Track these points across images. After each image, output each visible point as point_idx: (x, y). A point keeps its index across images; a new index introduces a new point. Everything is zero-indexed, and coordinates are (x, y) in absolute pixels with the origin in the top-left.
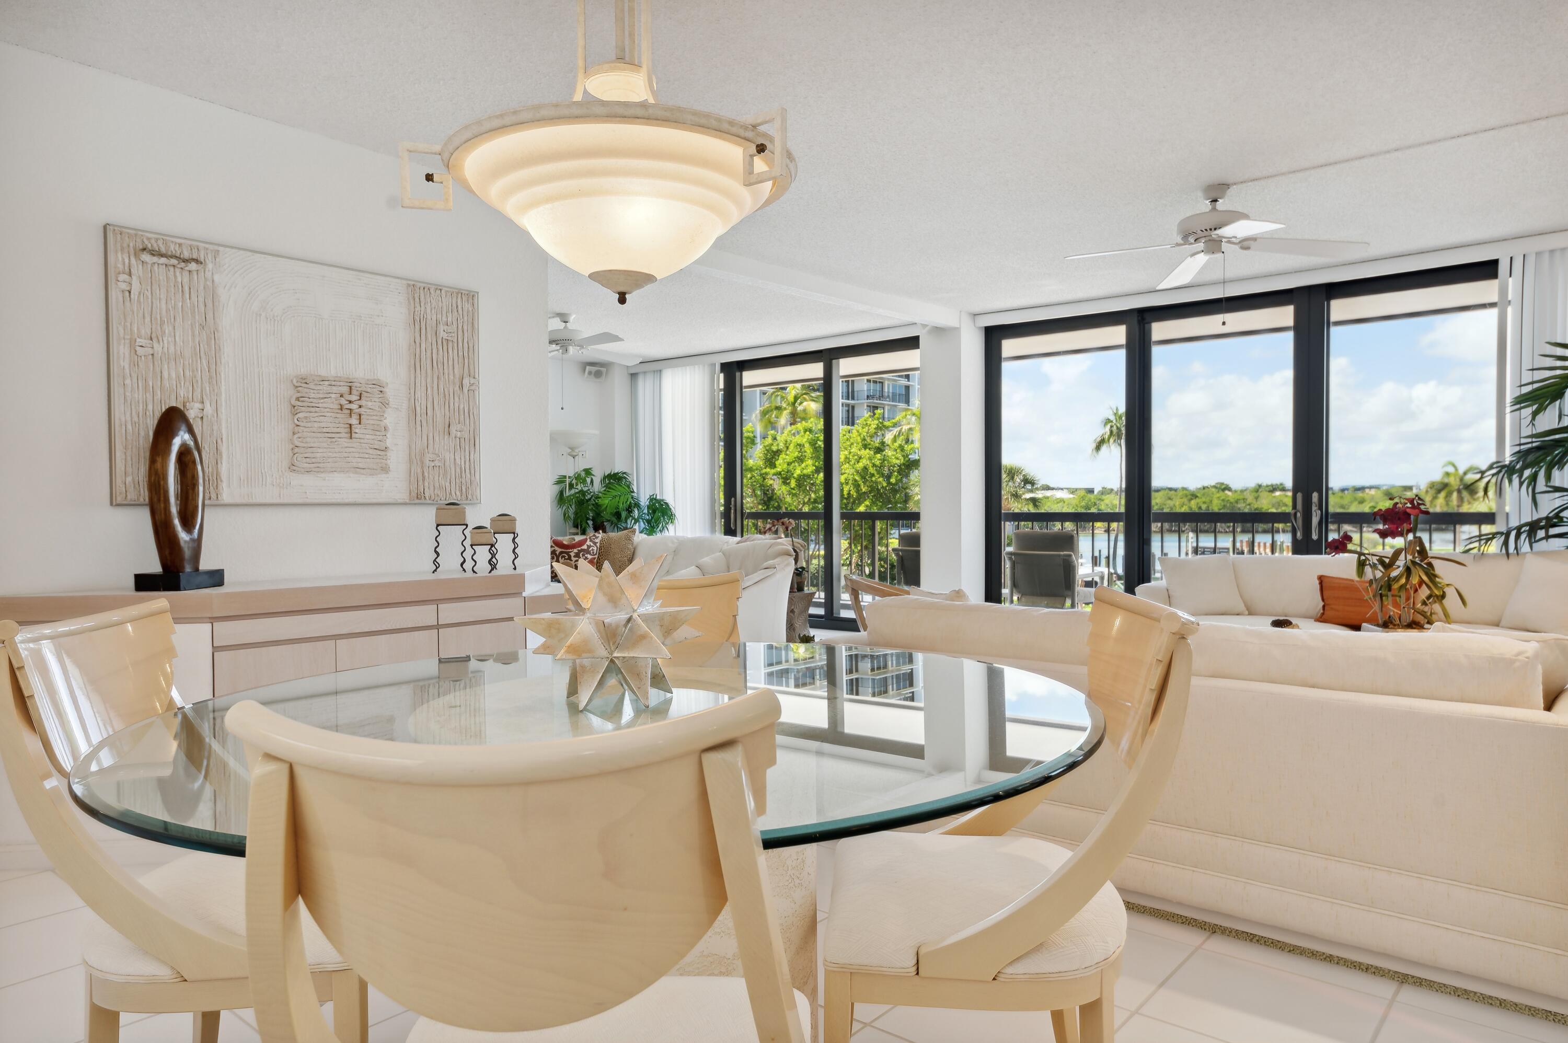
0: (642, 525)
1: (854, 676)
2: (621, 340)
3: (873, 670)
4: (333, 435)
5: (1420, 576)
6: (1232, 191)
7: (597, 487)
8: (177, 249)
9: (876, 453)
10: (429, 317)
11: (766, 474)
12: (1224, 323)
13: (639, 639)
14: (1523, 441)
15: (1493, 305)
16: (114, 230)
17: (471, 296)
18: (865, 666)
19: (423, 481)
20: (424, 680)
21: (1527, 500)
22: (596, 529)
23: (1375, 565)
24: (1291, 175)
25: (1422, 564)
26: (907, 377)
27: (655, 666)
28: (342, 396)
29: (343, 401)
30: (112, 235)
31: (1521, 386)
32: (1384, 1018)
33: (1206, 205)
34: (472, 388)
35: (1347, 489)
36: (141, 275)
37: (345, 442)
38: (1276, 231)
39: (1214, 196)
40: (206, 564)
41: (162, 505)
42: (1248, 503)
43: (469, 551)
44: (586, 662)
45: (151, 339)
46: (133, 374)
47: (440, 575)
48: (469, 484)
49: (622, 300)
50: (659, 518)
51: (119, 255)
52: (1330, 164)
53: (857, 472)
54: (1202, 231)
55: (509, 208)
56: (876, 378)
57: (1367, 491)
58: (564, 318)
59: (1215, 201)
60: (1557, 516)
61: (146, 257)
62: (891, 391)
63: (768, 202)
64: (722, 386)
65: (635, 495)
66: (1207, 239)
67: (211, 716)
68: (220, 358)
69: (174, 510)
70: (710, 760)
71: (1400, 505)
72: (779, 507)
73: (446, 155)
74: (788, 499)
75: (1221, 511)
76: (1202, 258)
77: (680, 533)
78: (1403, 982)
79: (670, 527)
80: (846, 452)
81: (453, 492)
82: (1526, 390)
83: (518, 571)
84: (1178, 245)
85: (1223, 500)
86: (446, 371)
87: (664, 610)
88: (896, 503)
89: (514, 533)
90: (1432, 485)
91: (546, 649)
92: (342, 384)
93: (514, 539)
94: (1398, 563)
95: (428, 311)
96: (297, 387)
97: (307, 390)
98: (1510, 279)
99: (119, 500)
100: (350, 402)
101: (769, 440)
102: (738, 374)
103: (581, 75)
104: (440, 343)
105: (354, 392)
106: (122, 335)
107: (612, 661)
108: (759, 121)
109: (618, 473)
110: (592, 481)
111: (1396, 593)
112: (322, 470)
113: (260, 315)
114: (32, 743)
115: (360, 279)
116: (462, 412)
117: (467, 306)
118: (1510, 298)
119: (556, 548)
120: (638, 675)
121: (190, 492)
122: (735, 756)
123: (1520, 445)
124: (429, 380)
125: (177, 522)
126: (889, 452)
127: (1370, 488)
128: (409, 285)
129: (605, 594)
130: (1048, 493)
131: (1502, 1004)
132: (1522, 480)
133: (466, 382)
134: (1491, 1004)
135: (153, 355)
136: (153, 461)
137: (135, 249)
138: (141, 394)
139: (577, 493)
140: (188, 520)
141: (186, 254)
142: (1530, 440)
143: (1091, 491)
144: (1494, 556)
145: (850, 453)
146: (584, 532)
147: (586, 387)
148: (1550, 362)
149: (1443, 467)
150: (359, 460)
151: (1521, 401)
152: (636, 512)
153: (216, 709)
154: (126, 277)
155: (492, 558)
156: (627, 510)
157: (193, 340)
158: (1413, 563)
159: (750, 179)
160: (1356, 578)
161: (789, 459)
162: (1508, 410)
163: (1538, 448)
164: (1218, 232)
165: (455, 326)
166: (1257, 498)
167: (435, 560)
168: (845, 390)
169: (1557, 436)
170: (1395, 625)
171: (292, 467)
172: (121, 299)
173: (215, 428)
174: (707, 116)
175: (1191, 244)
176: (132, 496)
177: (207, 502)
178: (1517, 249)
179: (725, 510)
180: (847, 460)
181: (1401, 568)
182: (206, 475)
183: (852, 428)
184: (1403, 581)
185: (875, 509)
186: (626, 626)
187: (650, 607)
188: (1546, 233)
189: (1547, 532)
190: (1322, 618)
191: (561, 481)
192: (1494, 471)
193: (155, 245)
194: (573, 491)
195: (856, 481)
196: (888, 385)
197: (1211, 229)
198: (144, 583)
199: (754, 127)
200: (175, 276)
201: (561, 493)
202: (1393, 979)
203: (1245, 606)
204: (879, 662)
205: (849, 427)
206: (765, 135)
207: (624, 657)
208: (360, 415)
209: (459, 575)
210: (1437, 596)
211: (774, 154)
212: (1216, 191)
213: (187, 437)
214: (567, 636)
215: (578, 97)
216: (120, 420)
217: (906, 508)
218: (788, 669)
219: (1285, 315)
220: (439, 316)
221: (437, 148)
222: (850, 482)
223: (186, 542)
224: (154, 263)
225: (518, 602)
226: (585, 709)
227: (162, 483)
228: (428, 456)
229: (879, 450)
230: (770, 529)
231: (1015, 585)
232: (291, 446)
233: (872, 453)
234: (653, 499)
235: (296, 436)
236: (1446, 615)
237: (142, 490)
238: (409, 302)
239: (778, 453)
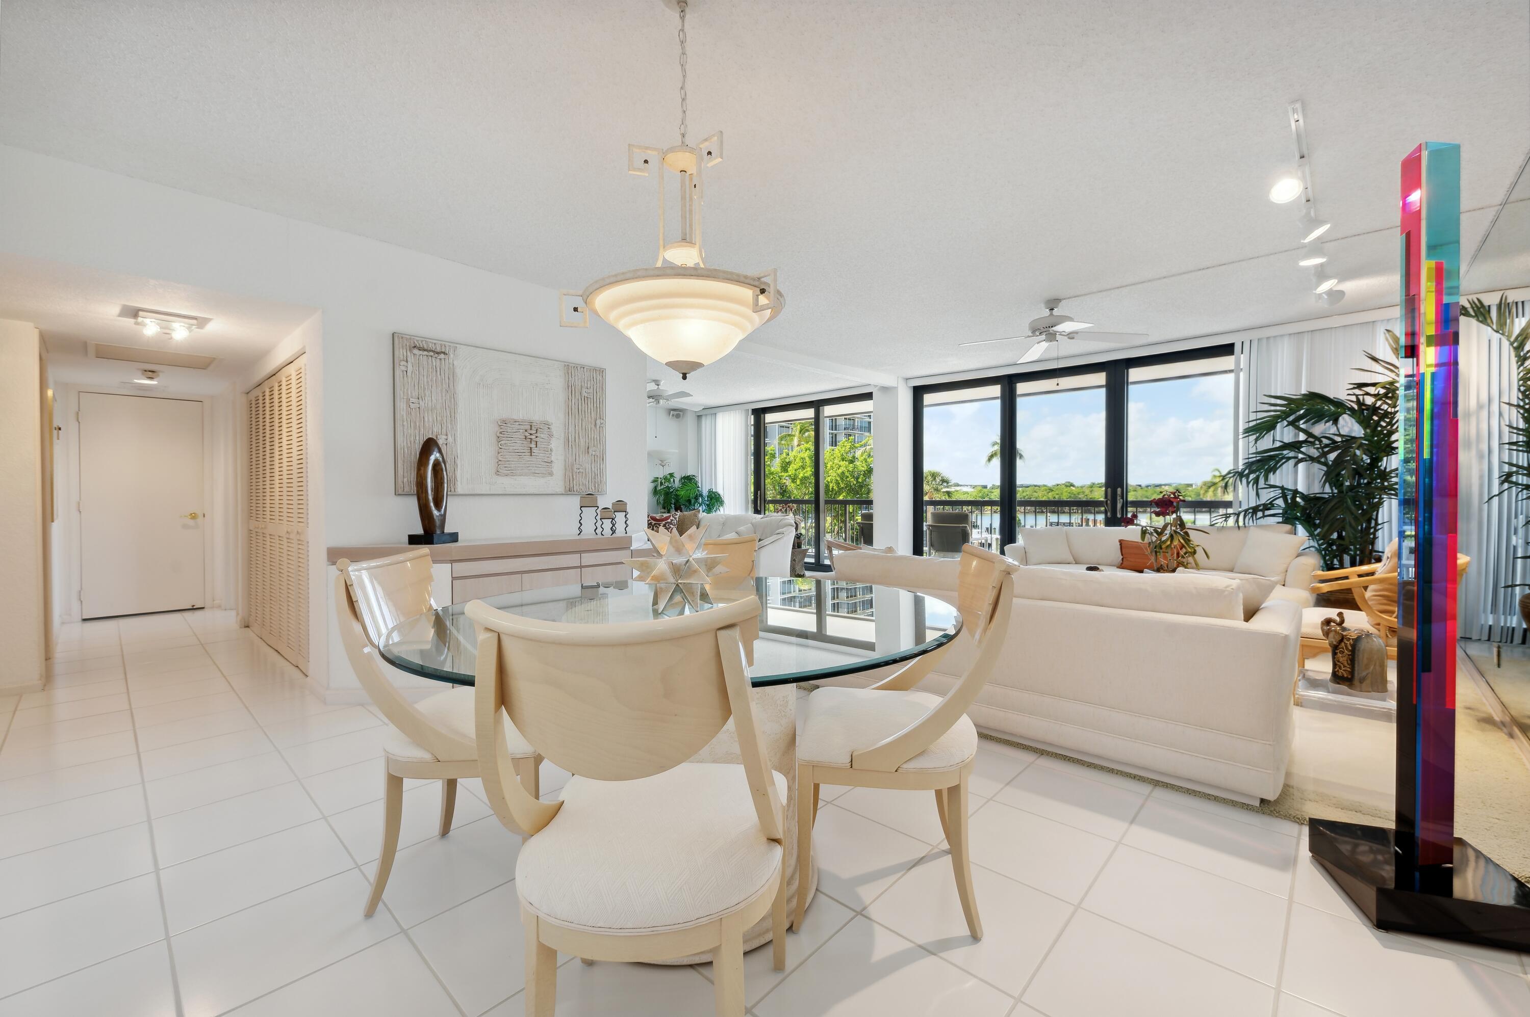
0: (704, 508)
1: (836, 602)
2: (690, 395)
3: (847, 597)
4: (520, 454)
5: (1179, 540)
6: (1063, 303)
7: (677, 484)
8: (433, 346)
9: (850, 463)
10: (577, 384)
11: (782, 476)
12: (1058, 384)
13: (692, 572)
14: (1250, 456)
15: (1231, 371)
16: (398, 336)
17: (602, 371)
18: (843, 595)
19: (573, 480)
20: (573, 598)
21: (1253, 493)
22: (676, 510)
23: (1152, 533)
24: (1099, 293)
25: (1181, 533)
26: (870, 416)
27: (703, 589)
28: (526, 431)
29: (527, 434)
30: (397, 339)
31: (1249, 422)
32: (1142, 806)
33: (1047, 312)
34: (602, 425)
35: (1150, 486)
36: (413, 361)
37: (528, 458)
38: (1089, 328)
39: (1052, 307)
40: (447, 530)
41: (424, 495)
42: (1086, 494)
43: (599, 523)
44: (663, 586)
45: (418, 399)
46: (408, 419)
47: (582, 536)
48: (599, 483)
49: (684, 377)
50: (714, 503)
51: (401, 350)
52: (1123, 287)
53: (838, 475)
54: (1044, 328)
55: (621, 326)
56: (850, 418)
57: (1163, 487)
58: (657, 383)
59: (1052, 309)
60: (1271, 503)
61: (416, 351)
62: (859, 425)
63: (769, 320)
64: (752, 423)
65: (700, 489)
66: (1047, 332)
67: (451, 618)
68: (457, 409)
69: (430, 498)
70: (722, 634)
71: (1166, 496)
72: (790, 497)
73: (585, 297)
74: (795, 491)
75: (1068, 500)
76: (1045, 345)
77: (727, 512)
78: (1156, 785)
79: (721, 508)
80: (831, 463)
81: (590, 487)
82: (1251, 424)
83: (628, 535)
84: (1029, 337)
85: (1069, 493)
86: (586, 416)
87: (709, 556)
88: (862, 494)
89: (626, 512)
90: (1205, 484)
91: (640, 579)
92: (526, 424)
93: (626, 515)
94: (1166, 532)
95: (576, 381)
96: (500, 426)
97: (506, 428)
98: (1242, 355)
99: (400, 492)
100: (531, 434)
101: (784, 455)
102: (762, 416)
103: (661, 249)
104: (583, 399)
105: (533, 428)
106: (402, 397)
107: (677, 585)
108: (761, 276)
109: (690, 476)
110: (674, 481)
111: (1164, 550)
112: (514, 474)
113: (480, 384)
114: (357, 627)
115: (537, 362)
116: (595, 440)
117: (599, 378)
118: (1241, 367)
119: (652, 521)
120: (692, 594)
121: (440, 487)
122: (736, 633)
123: (1248, 458)
124: (577, 421)
125: (432, 504)
126: (858, 463)
127: (1165, 485)
128: (565, 365)
129: (674, 547)
130: (958, 488)
131: (1216, 799)
132: (1249, 480)
133: (598, 422)
134: (1209, 799)
135: (419, 408)
136: (419, 469)
137: (410, 346)
138: (412, 430)
139: (665, 488)
140: (438, 504)
141: (438, 350)
142: (1255, 455)
143: (985, 487)
144: (1231, 528)
145: (834, 463)
146: (669, 512)
147: (671, 424)
148: (1267, 407)
149: (1212, 472)
150: (536, 468)
151: (1248, 431)
152: (701, 499)
153: (453, 613)
154: (404, 363)
155: (613, 526)
156: (695, 498)
157: (442, 399)
158: (1175, 532)
159: (757, 308)
160: (1141, 541)
161: (795, 467)
162: (1241, 436)
163: (1258, 461)
164: (1053, 328)
165: (592, 389)
166: (1091, 491)
167: (579, 528)
168: (831, 425)
169: (1272, 453)
170: (1164, 570)
171: (497, 473)
172: (402, 376)
173: (454, 450)
174: (732, 273)
175: (1038, 336)
176: (407, 489)
177: (449, 493)
178: (1246, 337)
179: (754, 498)
180: (832, 468)
181: (1168, 535)
182: (449, 477)
183: (835, 448)
184: (1169, 543)
185: (849, 498)
186: (685, 565)
187: (699, 555)
188: (1265, 327)
189: (1263, 513)
190: (1122, 566)
191: (655, 480)
192: (1232, 475)
193: (421, 344)
194: (662, 487)
195: (837, 480)
196: (858, 421)
197: (1049, 327)
198: (414, 540)
199: (759, 279)
200: (432, 362)
201: (656, 488)
202: (1150, 783)
203: (1074, 558)
204: (851, 592)
205: (833, 447)
206: (765, 283)
207: (684, 583)
208: (536, 442)
209: (594, 536)
210: (1191, 552)
211: (770, 293)
212: (1052, 304)
213: (438, 455)
214: (652, 571)
215: (659, 264)
216: (400, 445)
217: (868, 497)
218: (795, 596)
219: (1100, 378)
220: (583, 384)
221: (580, 293)
222: (834, 481)
223: (437, 516)
224: (420, 355)
225: (628, 552)
226: (662, 613)
227: (424, 482)
228: (576, 466)
229: (851, 462)
230: (781, 510)
231: (932, 545)
232: (497, 460)
233: (847, 463)
234: (710, 492)
235: (500, 455)
236: (1197, 564)
237: (412, 486)
238: (565, 376)
239: (789, 463)
